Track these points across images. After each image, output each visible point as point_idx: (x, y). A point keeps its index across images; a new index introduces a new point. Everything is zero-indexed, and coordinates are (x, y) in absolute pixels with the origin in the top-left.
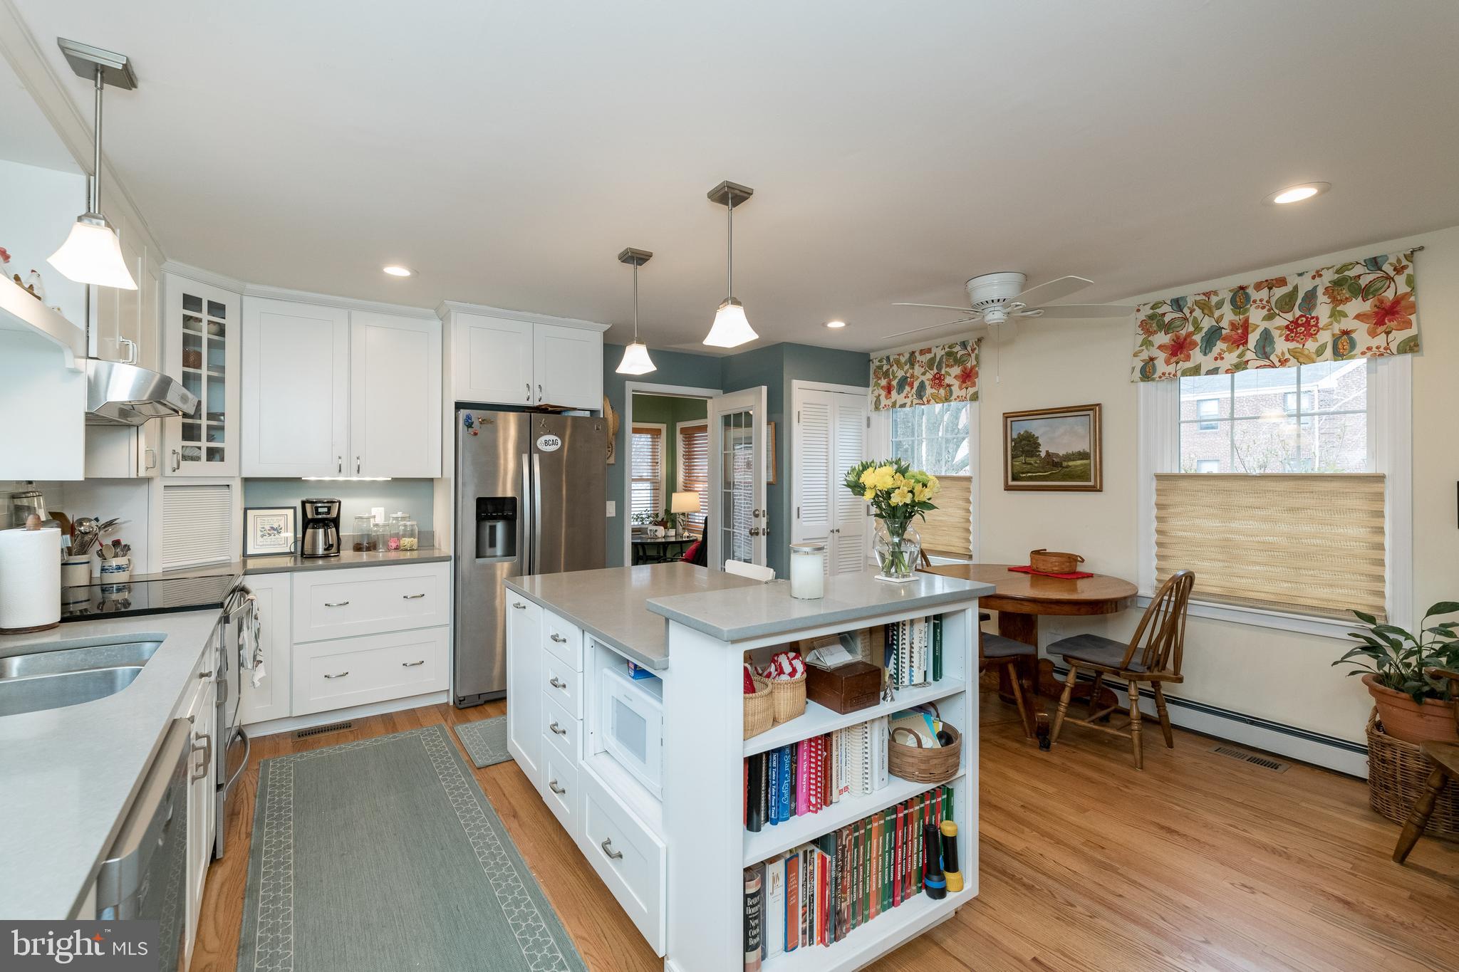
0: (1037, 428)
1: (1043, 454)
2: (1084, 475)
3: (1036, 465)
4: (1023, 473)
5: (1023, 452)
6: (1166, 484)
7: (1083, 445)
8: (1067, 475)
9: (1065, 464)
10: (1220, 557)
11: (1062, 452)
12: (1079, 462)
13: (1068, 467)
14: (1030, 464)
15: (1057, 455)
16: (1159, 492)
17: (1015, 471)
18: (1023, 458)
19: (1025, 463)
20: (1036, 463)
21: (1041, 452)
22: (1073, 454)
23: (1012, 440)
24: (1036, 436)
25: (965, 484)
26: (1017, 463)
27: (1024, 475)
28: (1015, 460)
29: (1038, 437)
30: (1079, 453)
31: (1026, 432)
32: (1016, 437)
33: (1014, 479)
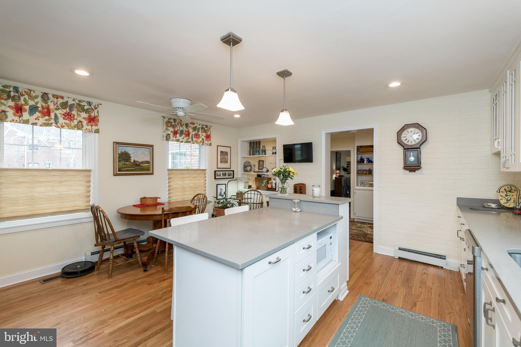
0: (130, 150)
1: (132, 161)
2: (148, 169)
3: (129, 165)
4: (123, 168)
5: (123, 159)
6: (170, 172)
7: (148, 159)
8: (142, 169)
9: (141, 165)
10: (182, 191)
11: (140, 161)
12: (146, 165)
13: (142, 166)
14: (127, 165)
15: (138, 162)
16: (169, 174)
17: (119, 167)
18: (123, 162)
19: (124, 164)
20: (129, 164)
21: (131, 160)
22: (144, 162)
23: (118, 154)
24: (129, 153)
25: (87, 173)
26: (120, 164)
27: (123, 169)
28: (120, 162)
29: (130, 154)
30: (146, 161)
31: (125, 151)
32: (120, 153)
33: (119, 171)
